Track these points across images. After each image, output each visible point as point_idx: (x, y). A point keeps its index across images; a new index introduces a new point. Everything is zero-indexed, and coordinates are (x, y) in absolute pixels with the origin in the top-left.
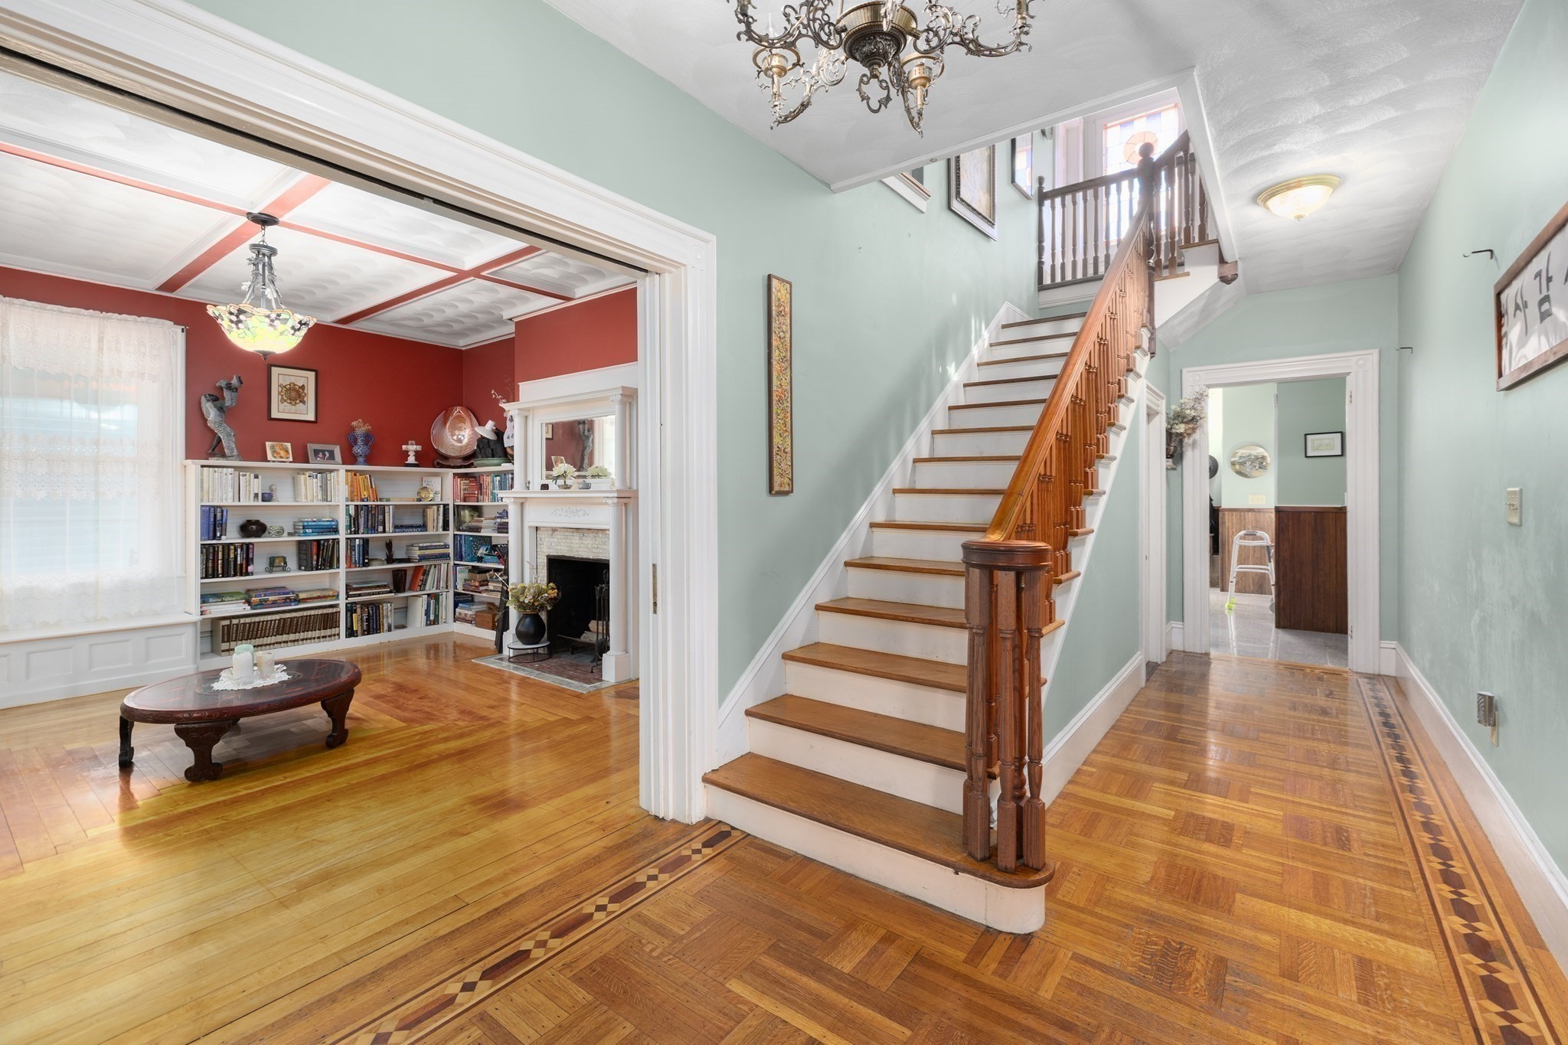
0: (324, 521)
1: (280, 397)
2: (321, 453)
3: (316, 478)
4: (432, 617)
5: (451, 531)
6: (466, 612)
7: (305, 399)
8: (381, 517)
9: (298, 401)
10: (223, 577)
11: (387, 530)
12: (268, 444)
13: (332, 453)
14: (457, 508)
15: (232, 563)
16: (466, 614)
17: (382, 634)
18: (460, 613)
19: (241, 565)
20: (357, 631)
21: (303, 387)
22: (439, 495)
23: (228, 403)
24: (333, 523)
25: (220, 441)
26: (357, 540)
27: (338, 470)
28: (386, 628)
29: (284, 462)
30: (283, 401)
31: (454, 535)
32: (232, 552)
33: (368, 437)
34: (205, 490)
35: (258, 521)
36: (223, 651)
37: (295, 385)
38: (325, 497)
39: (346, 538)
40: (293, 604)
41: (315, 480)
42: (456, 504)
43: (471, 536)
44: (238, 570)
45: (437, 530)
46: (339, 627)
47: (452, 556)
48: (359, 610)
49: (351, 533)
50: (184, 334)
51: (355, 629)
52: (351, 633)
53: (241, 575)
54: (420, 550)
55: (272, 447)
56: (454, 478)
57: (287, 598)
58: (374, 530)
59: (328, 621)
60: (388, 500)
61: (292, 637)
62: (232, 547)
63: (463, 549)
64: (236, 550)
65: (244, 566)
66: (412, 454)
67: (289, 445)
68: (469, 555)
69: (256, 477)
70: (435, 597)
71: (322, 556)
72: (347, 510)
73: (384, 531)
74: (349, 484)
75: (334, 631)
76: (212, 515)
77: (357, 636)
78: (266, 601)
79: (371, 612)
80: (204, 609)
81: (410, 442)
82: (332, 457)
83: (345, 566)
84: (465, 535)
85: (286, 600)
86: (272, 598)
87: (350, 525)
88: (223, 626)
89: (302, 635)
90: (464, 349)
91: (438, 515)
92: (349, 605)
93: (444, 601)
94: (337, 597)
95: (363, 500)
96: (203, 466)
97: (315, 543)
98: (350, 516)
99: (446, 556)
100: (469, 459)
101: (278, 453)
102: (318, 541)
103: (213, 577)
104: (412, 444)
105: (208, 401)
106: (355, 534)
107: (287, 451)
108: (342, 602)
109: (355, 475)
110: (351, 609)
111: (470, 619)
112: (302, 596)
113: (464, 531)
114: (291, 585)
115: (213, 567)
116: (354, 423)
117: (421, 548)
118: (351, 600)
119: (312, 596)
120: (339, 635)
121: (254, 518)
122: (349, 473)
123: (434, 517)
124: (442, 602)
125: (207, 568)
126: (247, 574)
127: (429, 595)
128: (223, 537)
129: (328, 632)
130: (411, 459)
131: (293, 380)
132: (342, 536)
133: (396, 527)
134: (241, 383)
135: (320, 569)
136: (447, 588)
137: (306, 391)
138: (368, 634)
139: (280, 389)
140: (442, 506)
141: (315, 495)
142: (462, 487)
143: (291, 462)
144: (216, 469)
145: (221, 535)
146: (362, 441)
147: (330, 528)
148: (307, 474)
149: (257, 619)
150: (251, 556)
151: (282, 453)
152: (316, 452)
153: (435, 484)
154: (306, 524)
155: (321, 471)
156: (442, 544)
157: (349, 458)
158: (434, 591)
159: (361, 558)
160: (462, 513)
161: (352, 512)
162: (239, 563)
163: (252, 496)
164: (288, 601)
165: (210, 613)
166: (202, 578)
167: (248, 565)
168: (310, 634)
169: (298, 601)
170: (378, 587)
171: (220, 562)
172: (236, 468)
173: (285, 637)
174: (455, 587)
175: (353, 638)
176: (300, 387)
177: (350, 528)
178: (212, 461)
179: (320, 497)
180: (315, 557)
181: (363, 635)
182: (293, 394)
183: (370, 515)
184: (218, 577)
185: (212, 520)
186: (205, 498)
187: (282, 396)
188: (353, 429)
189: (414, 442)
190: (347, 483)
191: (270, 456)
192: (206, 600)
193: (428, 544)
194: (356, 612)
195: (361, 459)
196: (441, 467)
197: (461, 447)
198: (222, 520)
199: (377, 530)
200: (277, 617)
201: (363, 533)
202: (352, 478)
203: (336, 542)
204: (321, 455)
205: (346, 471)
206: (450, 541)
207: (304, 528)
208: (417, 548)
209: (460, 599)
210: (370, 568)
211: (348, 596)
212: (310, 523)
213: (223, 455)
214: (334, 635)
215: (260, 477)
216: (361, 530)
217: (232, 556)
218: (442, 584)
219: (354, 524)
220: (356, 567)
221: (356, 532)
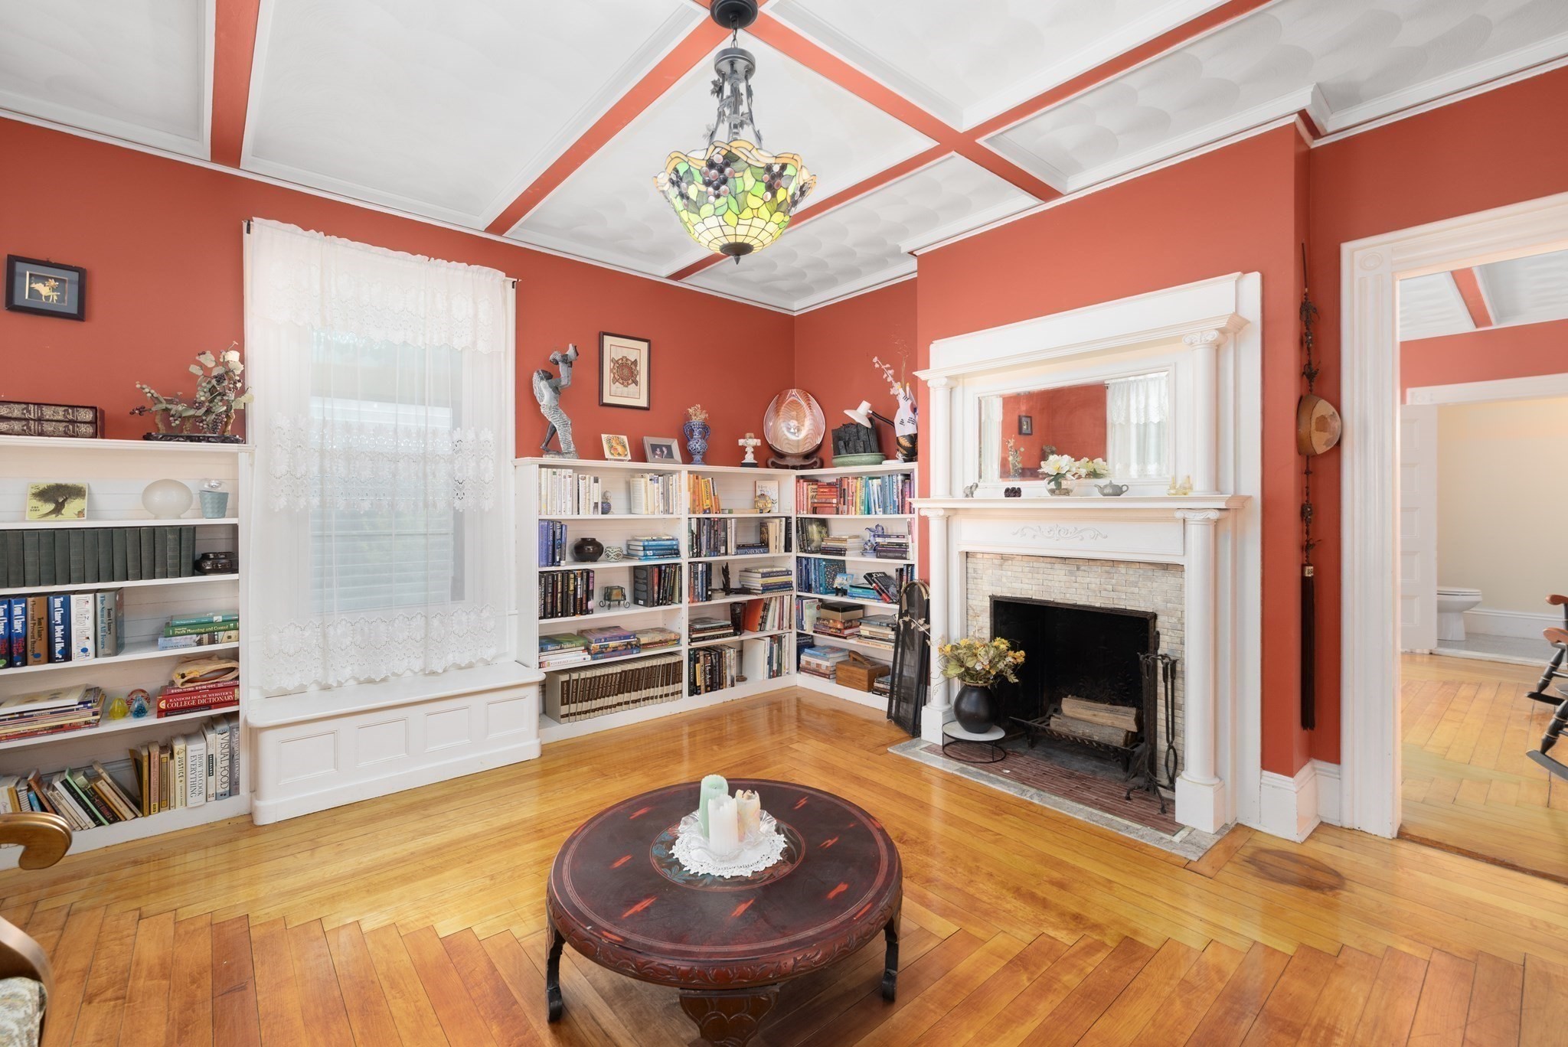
0: (664, 540)
1: (612, 375)
2: (658, 449)
3: (658, 482)
4: (775, 668)
5: (795, 552)
6: (819, 662)
7: (638, 379)
8: (723, 534)
9: (630, 382)
10: (562, 616)
11: (729, 551)
12: (604, 437)
13: (669, 448)
14: (803, 523)
15: (572, 598)
16: (818, 665)
17: (724, 689)
18: (808, 663)
19: (581, 599)
20: (700, 686)
21: (635, 363)
22: (777, 505)
23: (564, 381)
24: (674, 543)
25: (554, 430)
26: (700, 565)
27: (680, 472)
28: (729, 682)
29: (622, 460)
30: (615, 381)
31: (797, 557)
32: (572, 581)
33: (705, 428)
34: (544, 498)
35: (594, 540)
36: (563, 716)
37: (627, 360)
38: (666, 508)
39: (689, 563)
40: (635, 651)
41: (656, 485)
42: (799, 516)
43: (824, 560)
44: (578, 608)
45: (779, 552)
46: (681, 682)
47: (794, 585)
48: (702, 658)
49: (693, 557)
50: (514, 290)
51: (698, 684)
52: (694, 690)
53: (581, 614)
54: (762, 577)
55: (609, 441)
56: (798, 481)
57: (629, 643)
58: (715, 551)
59: (671, 674)
60: (730, 512)
61: (634, 695)
62: (572, 576)
63: (813, 576)
64: (575, 579)
65: (584, 602)
66: (750, 450)
67: (625, 438)
68: (821, 585)
69: (596, 481)
70: (777, 639)
71: (664, 586)
72: (690, 525)
73: (726, 553)
74: (692, 490)
75: (677, 687)
76: (551, 532)
77: (700, 694)
78: (606, 648)
79: (714, 661)
80: (543, 659)
81: (748, 435)
82: (670, 455)
83: (688, 600)
84: (815, 559)
85: (626, 646)
86: (612, 644)
87: (693, 546)
88: (563, 683)
89: (644, 693)
90: (795, 314)
91: (780, 531)
92: (691, 653)
93: (787, 645)
94: (677, 641)
95: (705, 512)
96: (541, 466)
97: (656, 570)
98: (692, 532)
99: (787, 586)
100: (812, 457)
101: (616, 446)
102: (659, 566)
103: (552, 617)
104: (750, 438)
105: (542, 379)
106: (697, 557)
107: (624, 446)
108: (684, 648)
109: (697, 478)
110: (694, 658)
111: (828, 672)
112: (644, 640)
113: (813, 552)
114: (629, 626)
115: (552, 602)
116: (691, 411)
117: (764, 575)
118: (695, 645)
119: (653, 641)
120: (681, 692)
121: (589, 535)
122: (692, 475)
123: (776, 532)
124: (785, 646)
125: (545, 604)
126: (587, 612)
127: (771, 637)
128: (563, 562)
129: (671, 688)
130: (749, 458)
131: (625, 353)
132: (684, 559)
133: (739, 547)
134: (578, 355)
135: (661, 604)
136: (790, 628)
137: (638, 368)
138: (711, 690)
139: (612, 364)
140: (784, 519)
141: (656, 505)
142: (810, 494)
143: (629, 461)
144: (555, 470)
145: (560, 559)
146: (700, 433)
147: (671, 549)
148: (648, 476)
149: (598, 672)
150: (591, 588)
151: (620, 449)
152: (654, 447)
153: (771, 489)
154: (646, 543)
155: (661, 474)
156: (784, 569)
157: (688, 457)
158: (776, 631)
159: (704, 589)
160: (810, 528)
161: (694, 528)
162: (579, 597)
163: (592, 505)
164: (630, 647)
165: (549, 665)
166: (540, 618)
167: (588, 600)
168: (651, 692)
169: (639, 647)
170: (722, 627)
171: (559, 595)
172: (574, 468)
173: (626, 697)
174: (800, 626)
175: (695, 696)
176: (632, 363)
177: (693, 549)
178: (547, 459)
179: (661, 508)
180: (656, 588)
181: (707, 691)
182: (626, 372)
183: (712, 531)
184: (557, 616)
185: (551, 538)
186: (543, 509)
187: (614, 374)
188: (688, 417)
189: (752, 435)
190: (689, 490)
191: (607, 454)
192: (544, 647)
193: (769, 570)
194: (698, 662)
195: (698, 457)
196: (776, 468)
197: (798, 441)
198: (561, 539)
199: (720, 551)
200: (618, 669)
201: (705, 556)
202: (694, 481)
203: (678, 567)
204: (658, 452)
205: (690, 472)
206: (792, 565)
207: (644, 550)
208: (760, 575)
209: (805, 644)
210: (713, 602)
211: (692, 640)
212: (651, 543)
213: (559, 452)
214: (677, 693)
215: (600, 480)
216: (704, 552)
217: (572, 588)
218: (786, 623)
219: (697, 545)
220: (699, 601)
221: (699, 555)
